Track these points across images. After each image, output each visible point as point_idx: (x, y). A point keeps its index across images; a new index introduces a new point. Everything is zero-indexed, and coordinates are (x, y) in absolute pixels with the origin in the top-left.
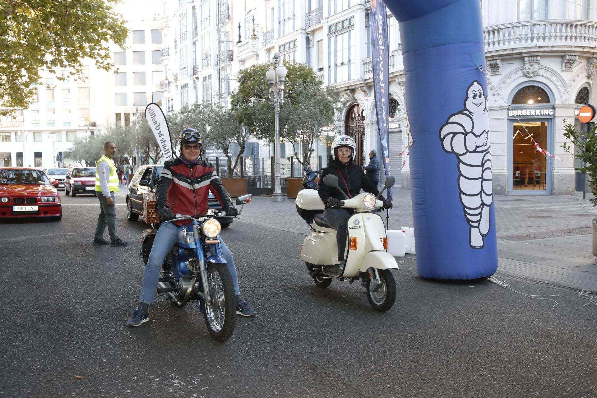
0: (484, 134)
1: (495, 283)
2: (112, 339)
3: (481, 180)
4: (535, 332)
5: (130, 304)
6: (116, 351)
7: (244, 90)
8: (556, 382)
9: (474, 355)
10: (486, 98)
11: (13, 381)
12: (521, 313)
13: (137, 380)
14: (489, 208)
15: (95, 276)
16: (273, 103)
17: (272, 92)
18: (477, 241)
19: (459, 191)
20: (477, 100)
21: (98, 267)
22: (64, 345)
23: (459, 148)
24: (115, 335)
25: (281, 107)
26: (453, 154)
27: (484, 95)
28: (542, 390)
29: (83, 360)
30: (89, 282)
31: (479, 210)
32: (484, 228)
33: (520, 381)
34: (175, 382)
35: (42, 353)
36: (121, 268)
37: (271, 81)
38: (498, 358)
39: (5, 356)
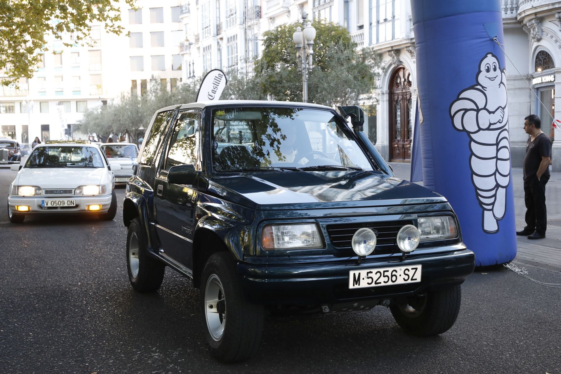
0: (499, 110)
1: (513, 271)
2: (103, 318)
3: (495, 159)
4: (529, 319)
5: (125, 286)
6: (104, 328)
7: (269, 54)
8: (524, 363)
9: (454, 338)
10: (502, 71)
11: (8, 351)
12: (525, 301)
13: (120, 353)
14: (505, 189)
15: (94, 259)
16: (300, 69)
17: (300, 57)
18: (491, 225)
19: (470, 172)
20: (492, 74)
21: (98, 250)
22: (57, 322)
23: (471, 126)
24: (106, 314)
25: (310, 73)
26: (464, 132)
27: (500, 68)
28: (506, 369)
29: (73, 335)
30: (88, 265)
31: (493, 192)
32: (499, 210)
33: (488, 362)
34: (155, 355)
35: (35, 329)
36: (121, 252)
37: (298, 44)
38: (477, 341)
39: (2, 331)
